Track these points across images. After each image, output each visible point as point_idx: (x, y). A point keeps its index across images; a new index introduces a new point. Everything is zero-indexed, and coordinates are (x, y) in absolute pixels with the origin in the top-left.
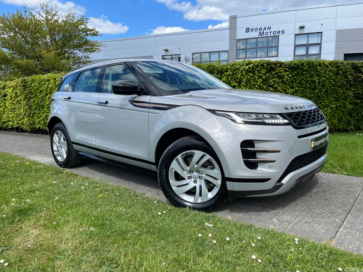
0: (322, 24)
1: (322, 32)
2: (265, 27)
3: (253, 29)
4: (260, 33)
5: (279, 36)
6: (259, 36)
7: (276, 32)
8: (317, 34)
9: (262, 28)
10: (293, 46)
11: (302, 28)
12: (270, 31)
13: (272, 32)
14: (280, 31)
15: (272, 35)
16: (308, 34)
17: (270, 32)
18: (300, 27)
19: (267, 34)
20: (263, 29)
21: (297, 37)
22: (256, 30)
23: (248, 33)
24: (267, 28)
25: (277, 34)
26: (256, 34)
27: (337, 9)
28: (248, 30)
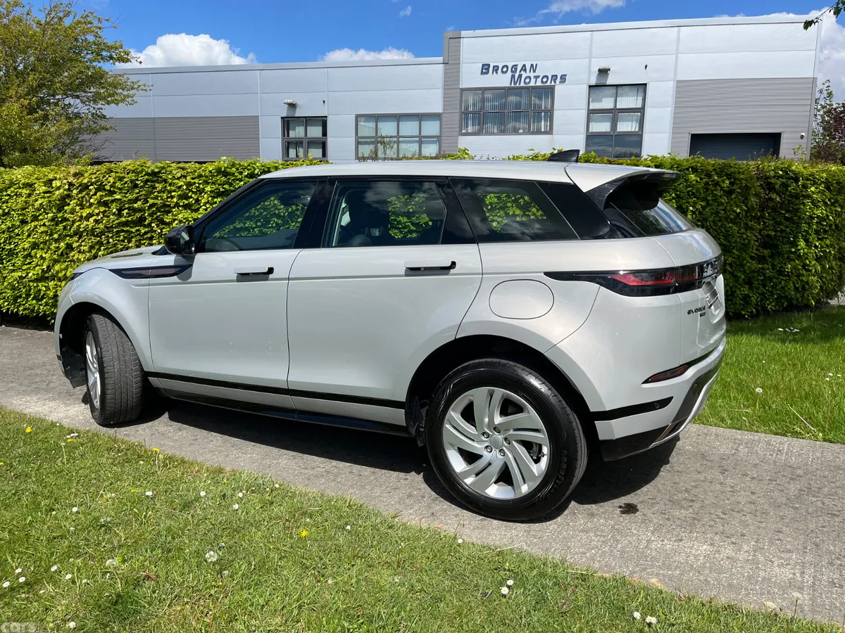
0: (646, 66)
1: (646, 84)
2: (524, 66)
3: (498, 67)
4: (513, 77)
5: (554, 86)
6: (511, 84)
7: (547, 77)
8: (636, 88)
9: (517, 65)
10: (584, 113)
11: (603, 72)
12: (536, 74)
13: (538, 77)
14: (556, 76)
15: (539, 83)
16: (617, 86)
17: (534, 77)
18: (600, 70)
19: (527, 80)
20: (519, 68)
21: (593, 90)
22: (505, 69)
23: (485, 76)
24: (528, 68)
25: (551, 83)
26: (503, 80)
27: (679, 32)
28: (485, 69)
